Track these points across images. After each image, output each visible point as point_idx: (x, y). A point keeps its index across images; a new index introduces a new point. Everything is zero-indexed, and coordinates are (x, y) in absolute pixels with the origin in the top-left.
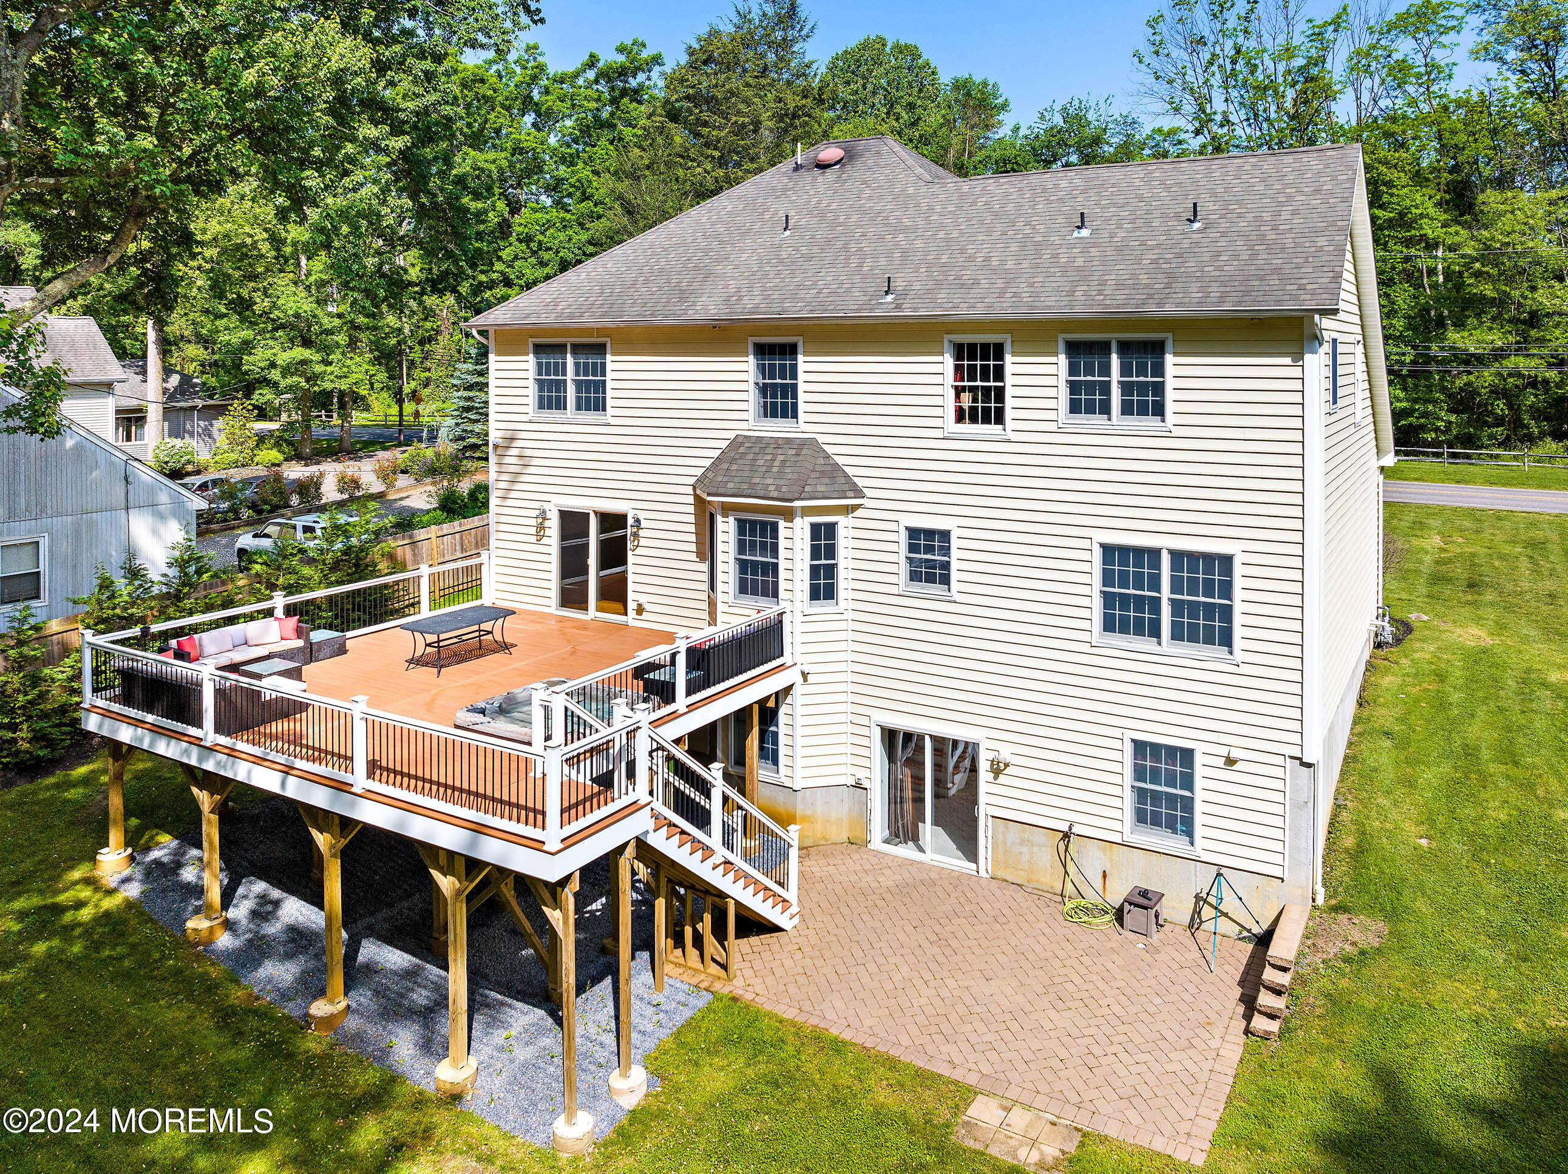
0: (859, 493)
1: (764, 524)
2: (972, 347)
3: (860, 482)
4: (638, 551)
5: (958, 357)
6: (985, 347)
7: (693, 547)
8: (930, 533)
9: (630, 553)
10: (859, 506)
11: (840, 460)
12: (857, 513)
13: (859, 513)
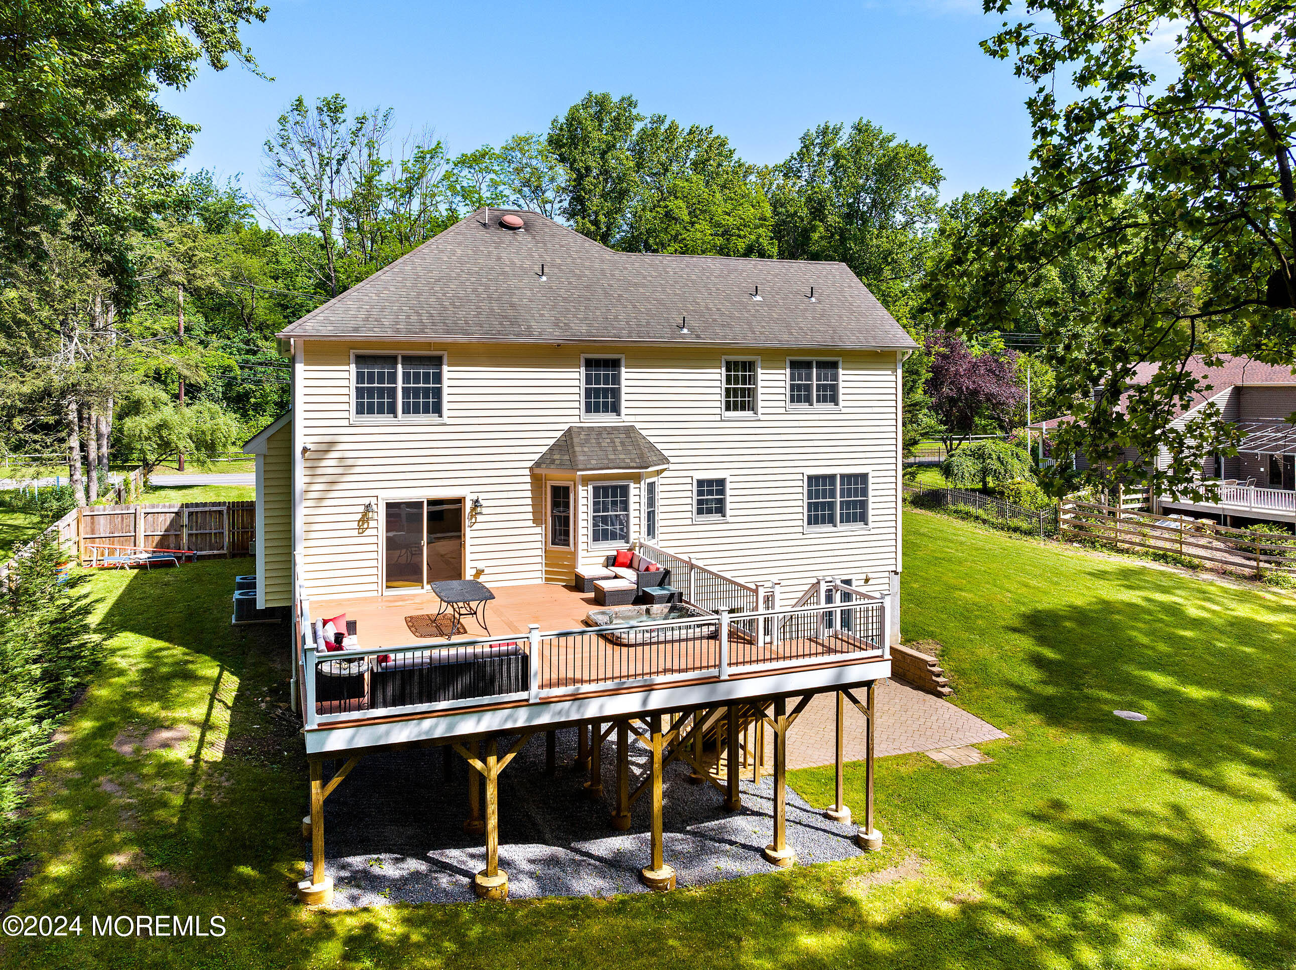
0: (665, 460)
1: (615, 488)
2: (736, 363)
3: (666, 453)
4: (475, 527)
5: (728, 370)
6: (744, 363)
7: (530, 516)
8: (710, 482)
9: (468, 530)
10: (665, 470)
11: (652, 440)
12: (663, 475)
13: (665, 474)
